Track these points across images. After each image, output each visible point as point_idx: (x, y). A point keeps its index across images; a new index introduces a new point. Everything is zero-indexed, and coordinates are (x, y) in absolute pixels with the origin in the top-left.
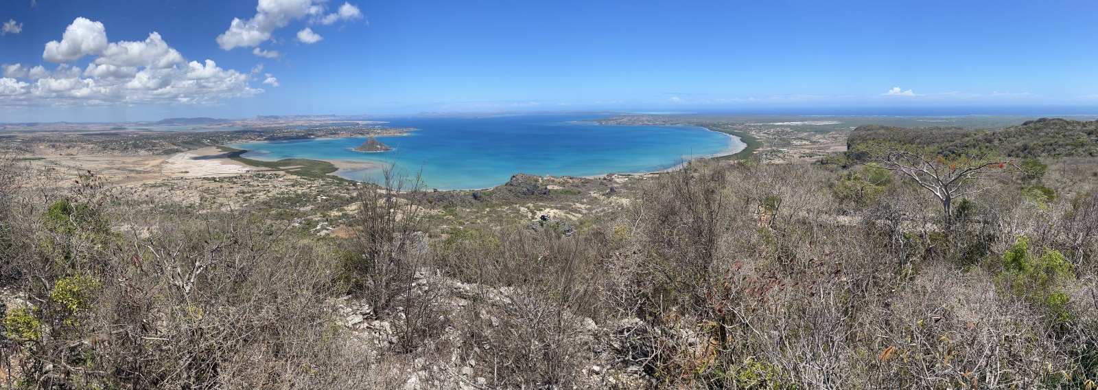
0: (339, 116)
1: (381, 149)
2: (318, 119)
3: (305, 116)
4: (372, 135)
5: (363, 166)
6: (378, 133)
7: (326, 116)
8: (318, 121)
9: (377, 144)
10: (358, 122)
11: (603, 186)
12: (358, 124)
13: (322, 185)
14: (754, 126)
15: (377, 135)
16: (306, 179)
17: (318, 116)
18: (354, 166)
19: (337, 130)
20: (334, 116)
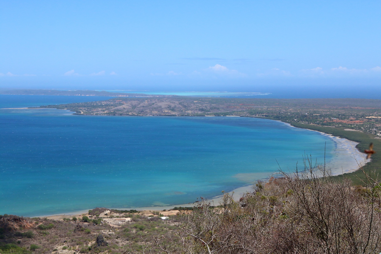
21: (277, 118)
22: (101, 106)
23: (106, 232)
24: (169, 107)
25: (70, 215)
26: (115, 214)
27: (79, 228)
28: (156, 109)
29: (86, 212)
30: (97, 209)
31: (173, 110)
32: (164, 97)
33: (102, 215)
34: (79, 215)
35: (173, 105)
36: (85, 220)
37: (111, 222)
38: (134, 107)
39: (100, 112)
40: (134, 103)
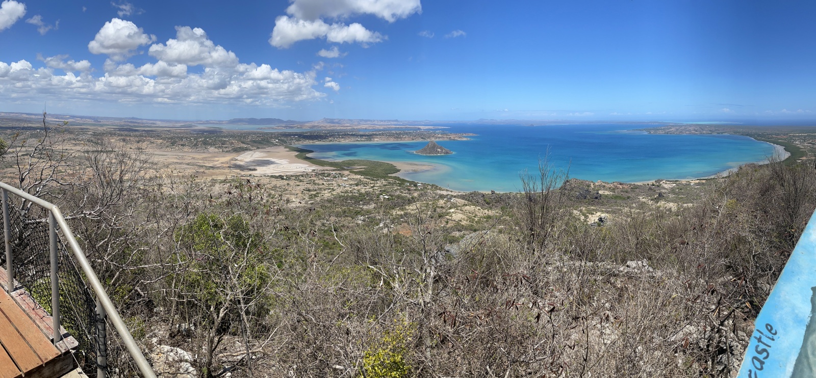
0: (401, 122)
1: (441, 152)
2: (382, 123)
3: (369, 121)
4: (433, 139)
5: (424, 168)
6: (439, 138)
7: (389, 121)
8: (382, 125)
9: (438, 148)
10: (419, 127)
11: (651, 192)
12: (419, 129)
13: (385, 185)
14: (799, 136)
15: (437, 140)
16: (369, 179)
17: (382, 121)
18: (415, 168)
19: (400, 134)
20: (396, 121)
21: (747, 135)
22: (661, 129)
23: (664, 191)
24: (695, 130)
25: (646, 183)
26: (668, 182)
27: (650, 189)
28: (688, 131)
29: (653, 181)
30: (659, 180)
31: (696, 131)
32: (692, 124)
33: (661, 183)
34: (650, 183)
35: (696, 129)
36: (653, 185)
37: (666, 186)
38: (677, 130)
39: (661, 132)
40: (677, 128)
